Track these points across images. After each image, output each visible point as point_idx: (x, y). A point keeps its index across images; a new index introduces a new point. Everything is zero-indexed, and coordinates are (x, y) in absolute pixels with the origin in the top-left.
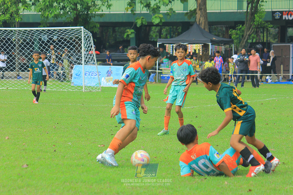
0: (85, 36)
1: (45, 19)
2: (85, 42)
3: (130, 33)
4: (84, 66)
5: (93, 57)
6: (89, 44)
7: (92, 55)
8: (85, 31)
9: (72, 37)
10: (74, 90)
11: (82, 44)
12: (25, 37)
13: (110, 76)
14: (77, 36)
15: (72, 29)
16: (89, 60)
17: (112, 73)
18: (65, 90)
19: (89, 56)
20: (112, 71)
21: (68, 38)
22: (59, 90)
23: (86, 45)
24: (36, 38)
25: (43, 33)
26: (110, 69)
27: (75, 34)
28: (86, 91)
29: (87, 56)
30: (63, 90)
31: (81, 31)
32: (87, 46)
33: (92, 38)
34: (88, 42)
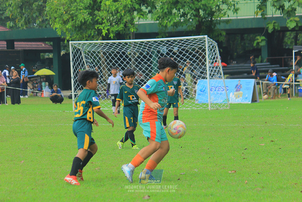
0: (209, 47)
1: (164, 29)
2: (209, 53)
3: (260, 40)
4: (209, 81)
5: (219, 70)
6: (214, 55)
7: (218, 68)
8: (209, 41)
9: (195, 48)
10: (199, 109)
11: (206, 55)
12: (142, 50)
13: (239, 91)
14: (200, 46)
15: (194, 39)
16: (215, 74)
17: (241, 87)
18: (189, 109)
19: (215, 69)
20: (241, 85)
21: (190, 49)
22: (182, 109)
23: (210, 57)
24: (154, 51)
25: (161, 44)
26: (239, 83)
27: (199, 44)
28: (212, 109)
29: (212, 69)
30: (187, 109)
31: (205, 41)
32: (213, 58)
33: (217, 48)
34: (213, 53)
